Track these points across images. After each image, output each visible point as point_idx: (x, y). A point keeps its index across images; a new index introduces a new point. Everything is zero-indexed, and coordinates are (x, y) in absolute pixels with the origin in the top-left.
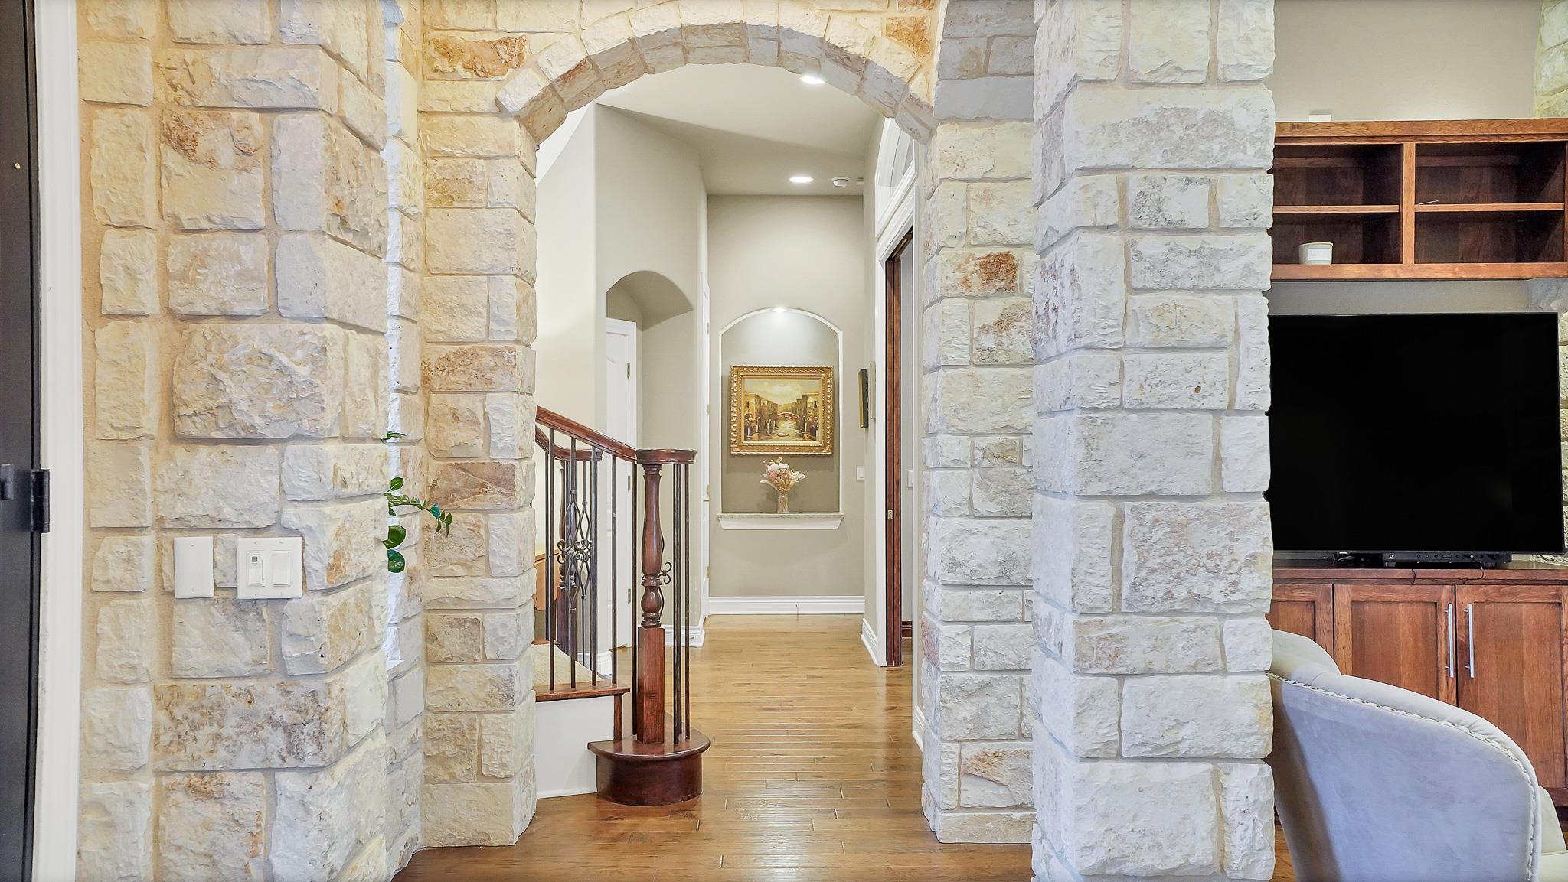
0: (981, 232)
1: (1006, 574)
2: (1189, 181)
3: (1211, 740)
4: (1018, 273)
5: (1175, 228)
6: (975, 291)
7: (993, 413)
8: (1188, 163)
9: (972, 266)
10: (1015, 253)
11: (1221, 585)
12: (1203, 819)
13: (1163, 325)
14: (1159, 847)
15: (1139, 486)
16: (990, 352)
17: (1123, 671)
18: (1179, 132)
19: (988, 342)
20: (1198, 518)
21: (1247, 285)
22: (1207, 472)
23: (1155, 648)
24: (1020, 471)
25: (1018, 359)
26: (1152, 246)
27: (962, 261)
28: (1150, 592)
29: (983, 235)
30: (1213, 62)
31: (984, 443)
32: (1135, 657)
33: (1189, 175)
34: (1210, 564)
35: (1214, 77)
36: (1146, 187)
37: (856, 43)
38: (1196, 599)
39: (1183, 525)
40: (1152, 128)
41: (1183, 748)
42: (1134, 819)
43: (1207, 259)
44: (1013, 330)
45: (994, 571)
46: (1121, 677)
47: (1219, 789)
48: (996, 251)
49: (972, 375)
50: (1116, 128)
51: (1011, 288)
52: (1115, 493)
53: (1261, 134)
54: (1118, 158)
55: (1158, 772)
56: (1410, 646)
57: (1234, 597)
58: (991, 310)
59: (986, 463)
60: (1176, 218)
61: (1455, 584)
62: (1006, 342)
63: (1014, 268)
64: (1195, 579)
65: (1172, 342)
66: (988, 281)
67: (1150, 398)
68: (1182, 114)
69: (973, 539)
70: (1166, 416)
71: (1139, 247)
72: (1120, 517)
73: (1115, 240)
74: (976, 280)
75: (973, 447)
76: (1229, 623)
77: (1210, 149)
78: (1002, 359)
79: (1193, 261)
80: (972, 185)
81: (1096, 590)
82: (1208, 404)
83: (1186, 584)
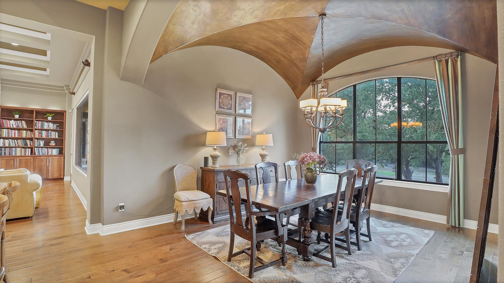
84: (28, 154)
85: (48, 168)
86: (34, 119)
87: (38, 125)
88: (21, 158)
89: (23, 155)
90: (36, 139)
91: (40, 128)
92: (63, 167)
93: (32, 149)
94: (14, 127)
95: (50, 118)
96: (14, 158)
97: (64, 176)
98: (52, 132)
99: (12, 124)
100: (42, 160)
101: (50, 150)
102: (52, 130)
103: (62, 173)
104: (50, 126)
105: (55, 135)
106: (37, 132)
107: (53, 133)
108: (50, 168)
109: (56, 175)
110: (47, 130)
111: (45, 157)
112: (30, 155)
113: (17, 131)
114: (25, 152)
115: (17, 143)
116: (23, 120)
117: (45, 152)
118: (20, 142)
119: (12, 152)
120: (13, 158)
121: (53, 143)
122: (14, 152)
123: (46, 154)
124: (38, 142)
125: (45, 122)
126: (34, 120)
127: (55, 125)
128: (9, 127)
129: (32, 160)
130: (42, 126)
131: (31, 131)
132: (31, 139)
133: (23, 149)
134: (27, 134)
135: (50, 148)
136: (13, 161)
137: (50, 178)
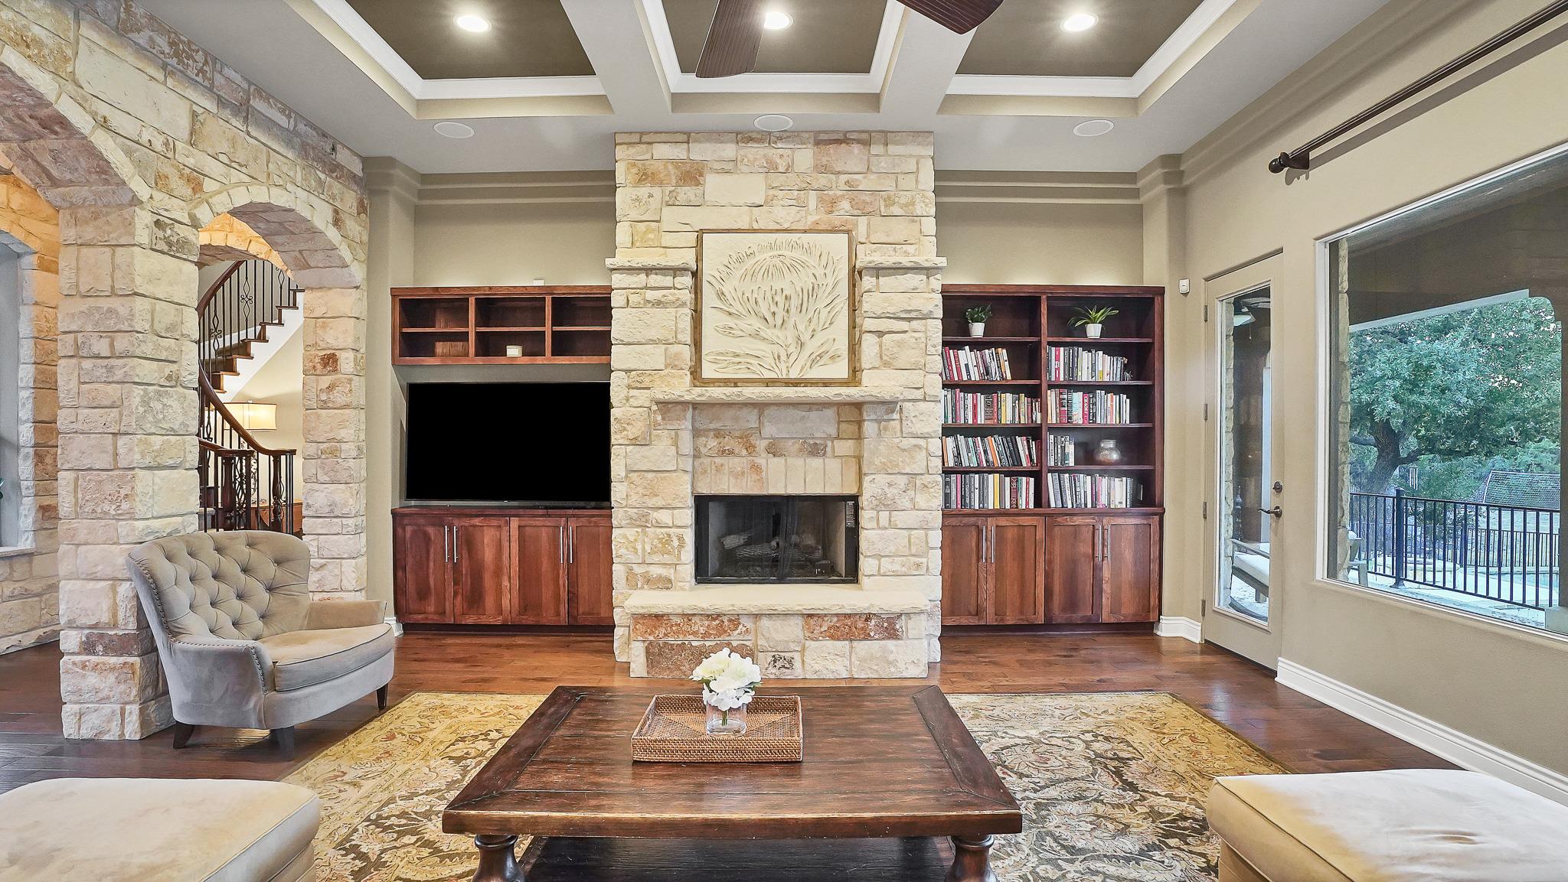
0: (321, 343)
1: (332, 511)
2: (101, 337)
3: (109, 572)
4: (338, 363)
5: (98, 357)
6: (318, 372)
7: (326, 432)
8: (102, 329)
9: (317, 360)
10: (337, 353)
11: (114, 507)
12: (105, 605)
13: (90, 397)
14: (88, 615)
15: (84, 465)
16: (325, 402)
17: (76, 542)
18: (97, 316)
19: (324, 397)
20: (106, 479)
21: (126, 380)
22: (111, 459)
23: (89, 533)
24: (340, 460)
25: (338, 406)
26: (87, 364)
27: (312, 357)
28: (86, 510)
29: (323, 345)
30: (113, 287)
31: (323, 446)
32: (82, 537)
33: (101, 334)
34: (110, 498)
35: (113, 293)
36: (84, 340)
37: (261, 253)
38: (105, 513)
39: (100, 482)
40: (87, 314)
41: (98, 575)
42: (78, 604)
43: (110, 369)
44: (335, 391)
45: (327, 510)
46: (78, 545)
47: (115, 592)
48: (328, 352)
49: (316, 413)
50: (73, 315)
51: (335, 370)
52: (75, 468)
53: (131, 317)
54: (74, 328)
55: (91, 585)
56: (547, 548)
57: (118, 512)
58: (325, 381)
59: (323, 457)
60: (97, 352)
61: (567, 517)
62: (332, 397)
63: (336, 361)
64: (104, 505)
65: (95, 405)
66: (325, 367)
67: (86, 428)
68: (98, 309)
69: (317, 494)
70: (92, 436)
71: (82, 365)
72: (77, 479)
73: (74, 361)
74: (319, 366)
75: (318, 449)
76: (121, 523)
77: (110, 323)
78: (330, 405)
79: (104, 370)
80: (318, 320)
81: (66, 509)
82: (109, 430)
83: (100, 506)
84: (1027, 503)
85: (1097, 569)
86: (1045, 339)
87: (1056, 362)
88: (1003, 521)
89: (1008, 506)
90: (1052, 429)
91: (1062, 379)
92: (1155, 567)
93: (1037, 476)
94: (973, 379)
95: (1094, 331)
96: (980, 521)
97: (1160, 614)
98: (1109, 395)
99: (967, 366)
100: (1076, 530)
101: (1104, 483)
102: (1110, 388)
103: (1154, 601)
104: (1101, 369)
105: (1115, 411)
106: (1051, 397)
107: (1112, 400)
108: (1106, 573)
109: (1128, 611)
110: (1089, 389)
111: (1089, 520)
112: (1031, 506)
113: (981, 398)
114: (1015, 492)
115: (983, 453)
116: (1002, 345)
117: (1085, 492)
118: (994, 449)
119: (972, 495)
120: (973, 519)
121: (1110, 452)
122: (977, 491)
123: (1089, 506)
124: (1059, 447)
125: (1080, 349)
126: (1044, 343)
127: (1119, 363)
128: (956, 379)
129: (1040, 533)
130: (1072, 367)
131: (1034, 393)
132: (1034, 433)
133: (1008, 479)
134: (1017, 410)
135: (1103, 473)
136: (974, 533)
137: (1106, 617)
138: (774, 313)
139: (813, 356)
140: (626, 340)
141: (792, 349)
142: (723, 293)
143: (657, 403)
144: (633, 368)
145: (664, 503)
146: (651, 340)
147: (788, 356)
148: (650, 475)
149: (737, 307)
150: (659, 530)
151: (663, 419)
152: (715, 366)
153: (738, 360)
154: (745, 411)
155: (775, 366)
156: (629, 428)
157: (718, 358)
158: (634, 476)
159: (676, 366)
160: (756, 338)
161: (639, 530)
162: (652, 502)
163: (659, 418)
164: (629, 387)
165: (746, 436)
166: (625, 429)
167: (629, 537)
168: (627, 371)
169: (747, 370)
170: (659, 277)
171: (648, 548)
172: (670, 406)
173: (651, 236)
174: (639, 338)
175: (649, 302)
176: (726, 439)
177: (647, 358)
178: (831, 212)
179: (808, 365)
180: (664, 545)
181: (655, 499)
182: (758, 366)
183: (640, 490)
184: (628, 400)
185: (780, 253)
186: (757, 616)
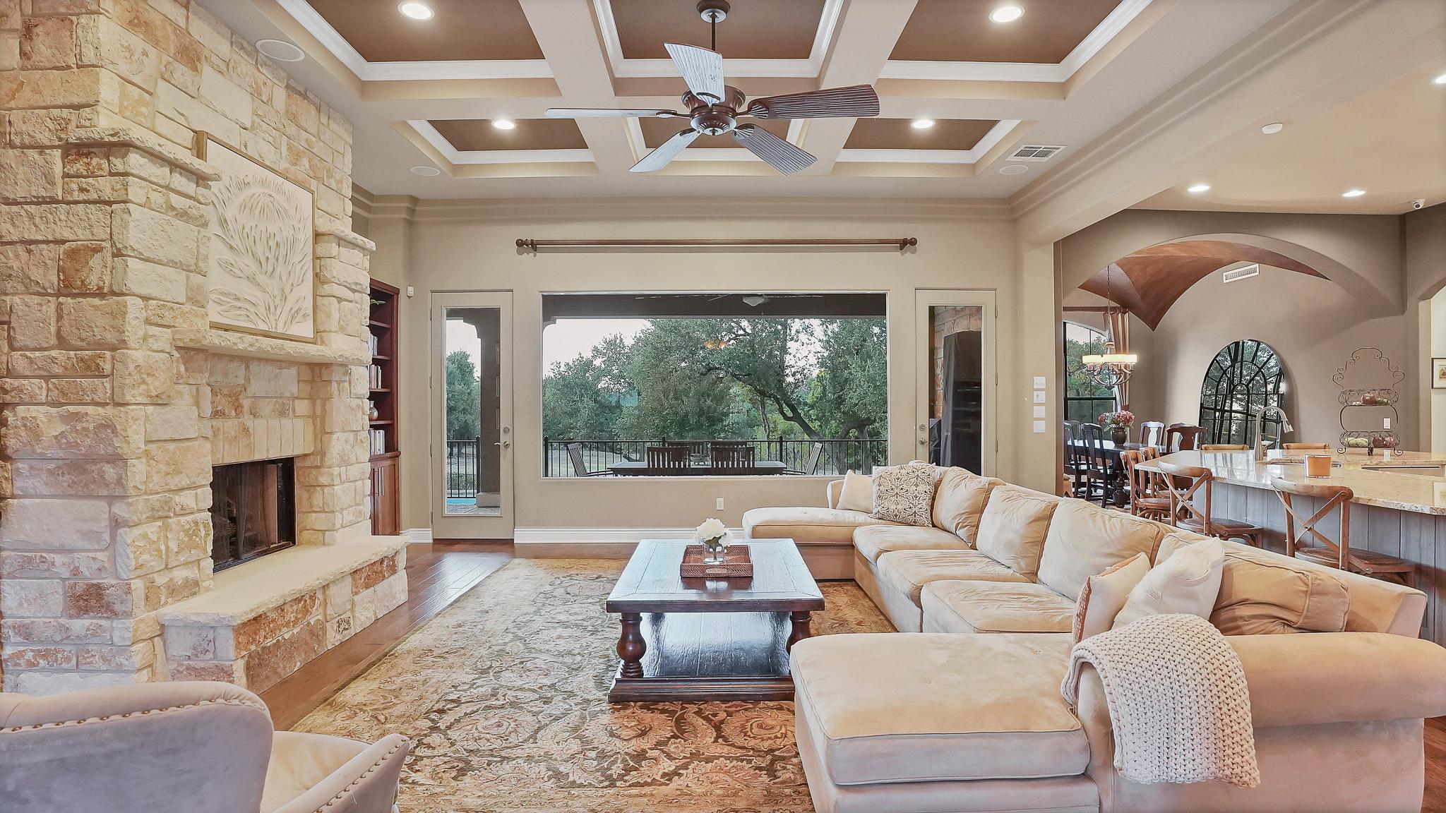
138: (268, 258)
139: (292, 312)
140: (146, 254)
141: (278, 301)
142: (226, 221)
143: (178, 348)
144: (154, 294)
145: (188, 482)
146: (172, 261)
147: (276, 307)
148: (172, 446)
149: (236, 242)
150: (183, 519)
151: (186, 370)
152: (220, 308)
153: (237, 304)
154: (235, 364)
155: (266, 317)
156: (149, 380)
157: (222, 298)
158: (152, 447)
159: (197, 301)
160: (252, 282)
161: (160, 523)
162: (174, 482)
163: (182, 369)
164: (148, 322)
165: (235, 394)
166: (144, 382)
167: (151, 536)
168: (145, 298)
169: (246, 318)
170: (183, 180)
171: (173, 545)
172: (192, 353)
173: (144, 110)
174: (161, 255)
175: (173, 208)
176: (219, 397)
177: (168, 284)
178: (296, 164)
179: (289, 320)
180: (190, 537)
181: (177, 479)
182: (255, 314)
183: (163, 467)
184: (144, 339)
185: (271, 193)
186: (325, 588)
